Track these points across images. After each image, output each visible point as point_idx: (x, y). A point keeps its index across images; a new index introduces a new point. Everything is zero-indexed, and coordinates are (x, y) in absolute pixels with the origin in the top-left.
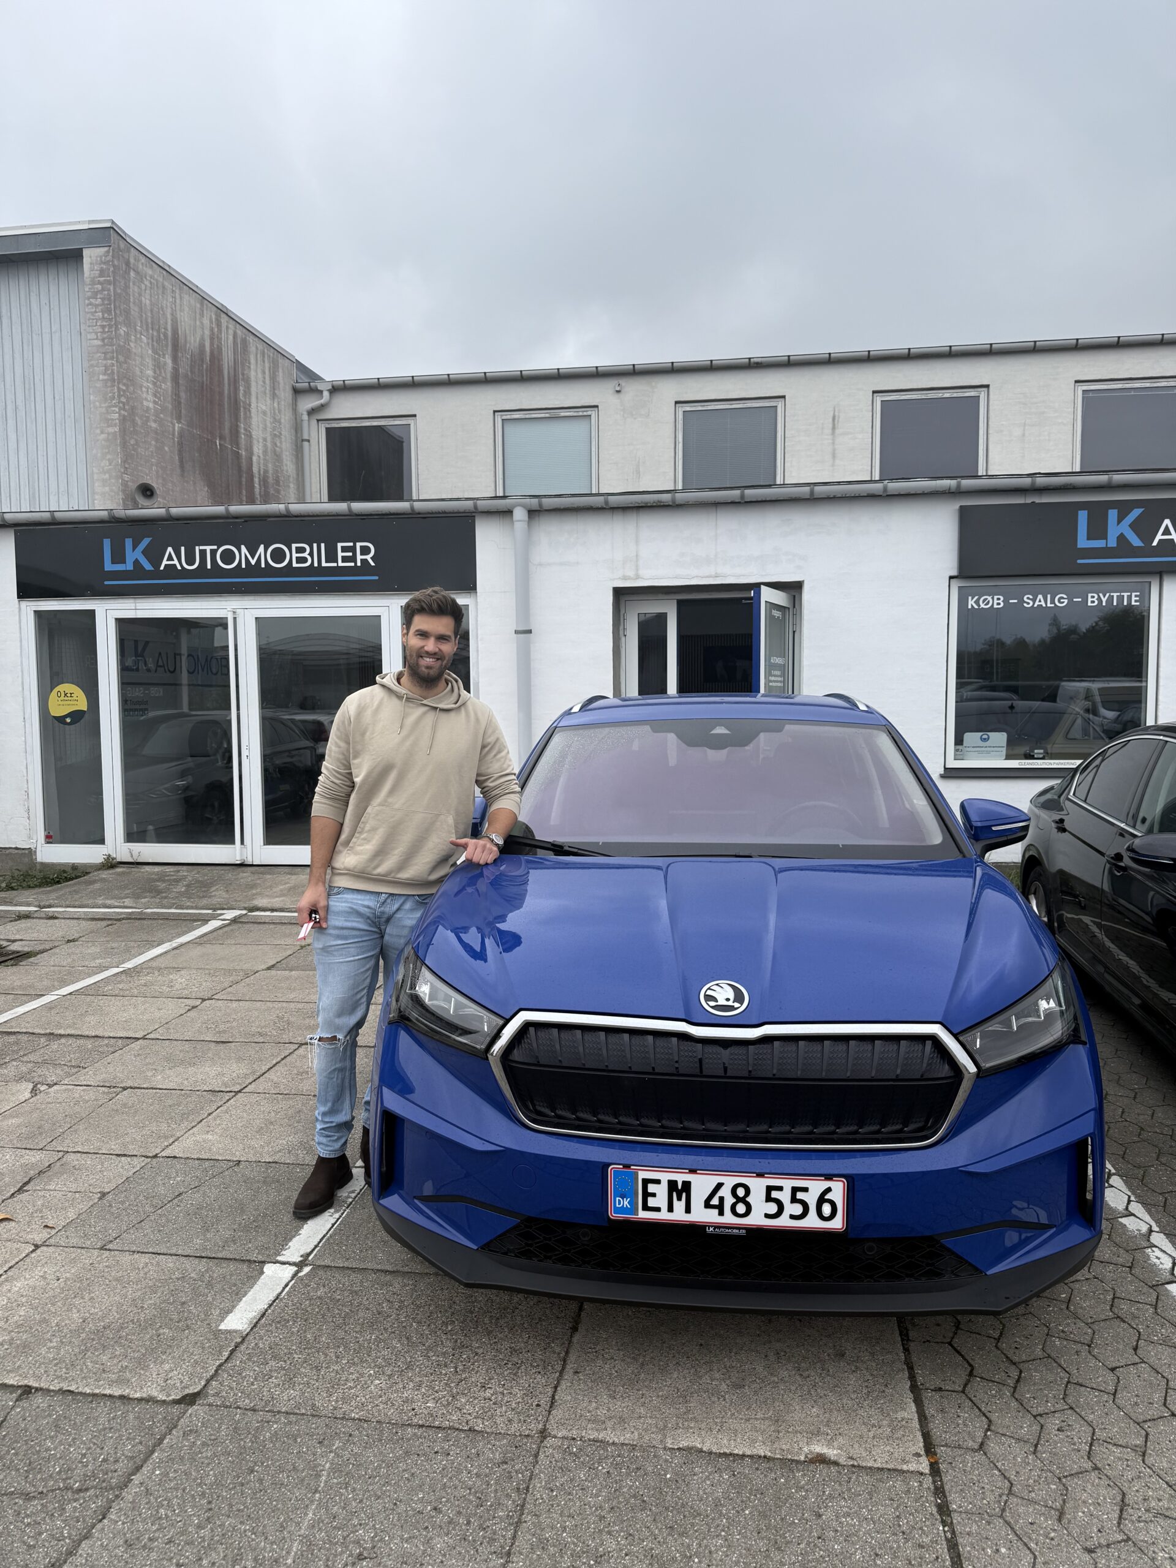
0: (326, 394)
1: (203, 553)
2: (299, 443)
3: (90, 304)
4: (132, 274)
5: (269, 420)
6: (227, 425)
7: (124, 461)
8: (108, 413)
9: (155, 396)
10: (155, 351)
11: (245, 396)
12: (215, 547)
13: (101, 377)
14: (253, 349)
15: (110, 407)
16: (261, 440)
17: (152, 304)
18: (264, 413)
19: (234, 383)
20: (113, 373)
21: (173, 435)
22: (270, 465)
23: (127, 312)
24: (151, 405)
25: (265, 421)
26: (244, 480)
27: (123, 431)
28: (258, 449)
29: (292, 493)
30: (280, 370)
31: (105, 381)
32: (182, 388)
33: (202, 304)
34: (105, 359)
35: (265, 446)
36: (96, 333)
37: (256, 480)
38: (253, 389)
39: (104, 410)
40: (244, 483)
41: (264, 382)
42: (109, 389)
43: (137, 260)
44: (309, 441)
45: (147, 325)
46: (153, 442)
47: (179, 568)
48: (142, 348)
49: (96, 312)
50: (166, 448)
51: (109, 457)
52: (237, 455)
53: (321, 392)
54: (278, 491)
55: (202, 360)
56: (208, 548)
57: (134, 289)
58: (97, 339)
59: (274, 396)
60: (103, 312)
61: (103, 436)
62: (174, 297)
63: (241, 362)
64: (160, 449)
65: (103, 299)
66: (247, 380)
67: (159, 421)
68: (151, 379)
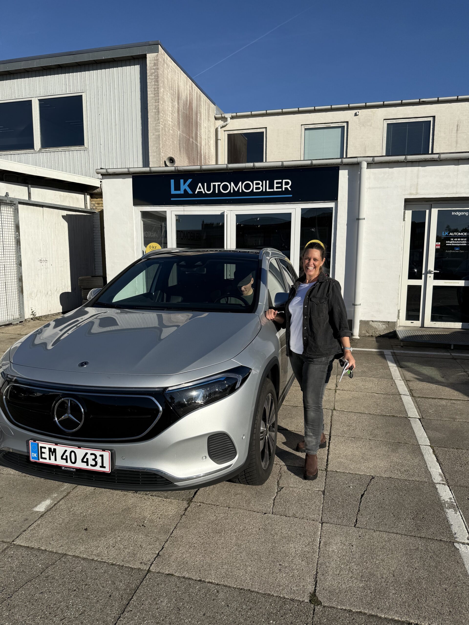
0: (229, 119)
1: (214, 186)
2: (217, 141)
4: (165, 65)
6: (194, 132)
7: (162, 147)
8: (156, 126)
9: (172, 119)
10: (172, 100)
11: (200, 120)
12: (220, 183)
13: (154, 110)
14: (202, 100)
15: (157, 123)
16: (204, 140)
17: (171, 79)
18: (205, 127)
19: (197, 114)
20: (158, 109)
21: (177, 136)
22: (207, 150)
23: (163, 82)
24: (171, 123)
25: (206, 131)
26: (199, 156)
27: (162, 134)
28: (203, 143)
30: (211, 109)
31: (156, 112)
32: (180, 116)
34: (156, 102)
35: (205, 142)
36: (152, 91)
37: (203, 157)
38: (202, 117)
39: (154, 125)
40: (199, 158)
41: (206, 114)
42: (157, 116)
44: (220, 140)
45: (170, 88)
46: (171, 139)
47: (204, 193)
48: (168, 97)
49: (152, 82)
50: (175, 142)
51: (156, 145)
52: (197, 145)
53: (227, 118)
54: (209, 160)
55: (187, 104)
56: (217, 184)
57: (166, 71)
58: (152, 94)
59: (209, 120)
60: (154, 81)
61: (154, 136)
62: (178, 76)
63: (198, 106)
64: (173, 142)
65: (155, 76)
66: (200, 113)
67: (173, 130)
68: (171, 111)
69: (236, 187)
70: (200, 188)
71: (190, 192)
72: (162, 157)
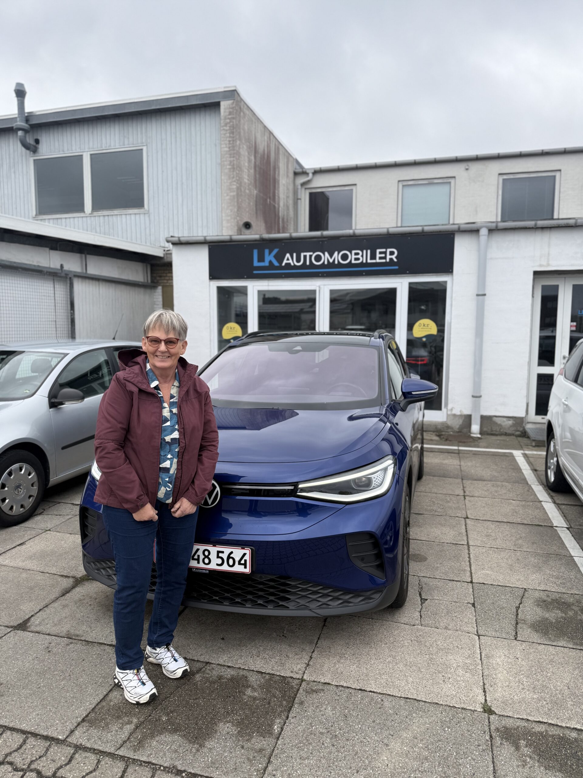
0: (311, 175)
1: (305, 257)
2: (296, 201)
3: (224, 129)
4: (242, 114)
6: (272, 191)
7: (238, 210)
8: (231, 185)
9: (248, 176)
10: (249, 154)
11: (278, 176)
12: (311, 253)
13: (228, 167)
14: (281, 152)
15: (232, 182)
16: (282, 199)
17: (248, 129)
18: (284, 185)
19: (275, 169)
20: (234, 165)
21: (254, 196)
22: (285, 212)
23: (240, 133)
25: (284, 189)
26: (276, 220)
27: (238, 194)
28: (281, 204)
30: (290, 163)
31: (230, 169)
32: (257, 172)
33: (265, 129)
34: (230, 157)
35: (284, 202)
36: (226, 144)
37: (281, 220)
38: (281, 173)
39: (228, 184)
41: (284, 169)
42: (231, 173)
43: (244, 106)
44: (301, 199)
45: (246, 140)
46: (247, 200)
47: (292, 264)
48: (244, 151)
49: (226, 133)
50: (251, 204)
51: (230, 208)
52: (274, 207)
53: (308, 174)
54: (287, 225)
55: (264, 158)
56: (308, 254)
57: (242, 121)
58: (226, 147)
59: (288, 176)
60: (230, 133)
61: (228, 197)
62: (255, 126)
63: (277, 160)
64: (249, 203)
65: (230, 127)
66: (279, 168)
67: (249, 189)
68: (247, 168)
69: (331, 257)
70: (289, 259)
71: (276, 264)
72: (238, 222)
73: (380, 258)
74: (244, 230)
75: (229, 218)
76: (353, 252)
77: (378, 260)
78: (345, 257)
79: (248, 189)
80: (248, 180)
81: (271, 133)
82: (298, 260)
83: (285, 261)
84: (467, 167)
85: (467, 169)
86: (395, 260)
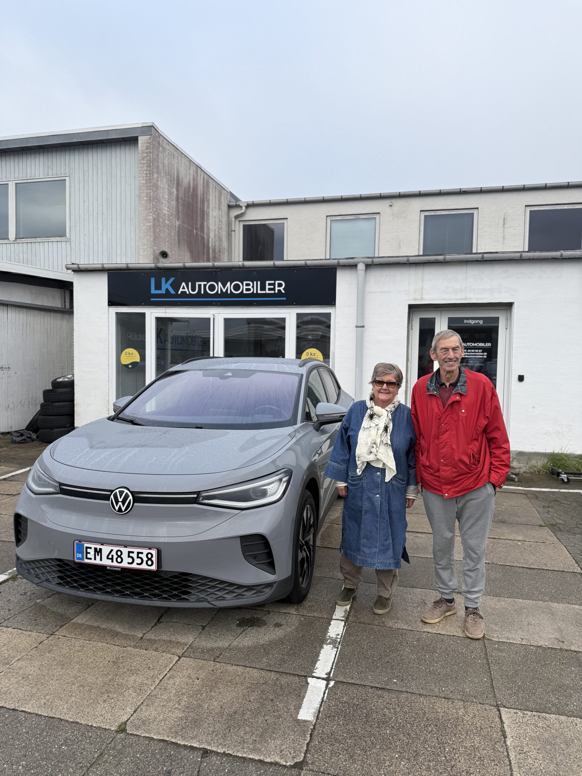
0: (244, 208)
1: (200, 286)
2: (230, 232)
3: (141, 163)
4: (161, 148)
5: (217, 220)
6: (199, 223)
7: (154, 240)
8: (147, 216)
9: (168, 208)
10: (169, 186)
11: (207, 208)
12: (206, 283)
13: (145, 198)
14: (211, 186)
15: (148, 213)
16: (213, 231)
17: (169, 163)
18: (215, 217)
19: (203, 202)
20: (150, 197)
21: (176, 227)
22: (217, 243)
23: (158, 167)
24: (166, 212)
25: (215, 221)
26: (205, 250)
27: (154, 225)
28: (212, 235)
29: (225, 257)
30: (223, 196)
31: (147, 200)
32: (180, 204)
33: (190, 163)
34: (147, 190)
35: (215, 233)
36: (143, 177)
37: (211, 250)
38: (211, 206)
39: (145, 215)
40: (205, 251)
41: (215, 202)
42: (148, 204)
43: (163, 142)
44: (234, 231)
45: (166, 173)
46: (167, 231)
47: (188, 293)
48: (163, 184)
49: (143, 167)
50: (172, 234)
51: (147, 237)
52: (203, 238)
53: (241, 207)
54: (220, 256)
55: (189, 191)
56: (202, 283)
57: (161, 155)
58: (143, 180)
59: (220, 209)
60: (147, 167)
61: (145, 227)
62: (178, 160)
63: (206, 192)
64: (169, 234)
65: (147, 160)
66: (208, 201)
67: (170, 220)
68: (167, 199)
69: (224, 288)
70: (184, 288)
71: (172, 292)
72: (154, 251)
73: (269, 289)
74: (162, 260)
75: (146, 247)
76: (245, 283)
77: (267, 292)
78: (237, 287)
79: (168, 220)
80: (168, 211)
81: (198, 167)
82: (193, 290)
83: (181, 290)
84: (391, 204)
85: (391, 206)
86: (283, 292)
